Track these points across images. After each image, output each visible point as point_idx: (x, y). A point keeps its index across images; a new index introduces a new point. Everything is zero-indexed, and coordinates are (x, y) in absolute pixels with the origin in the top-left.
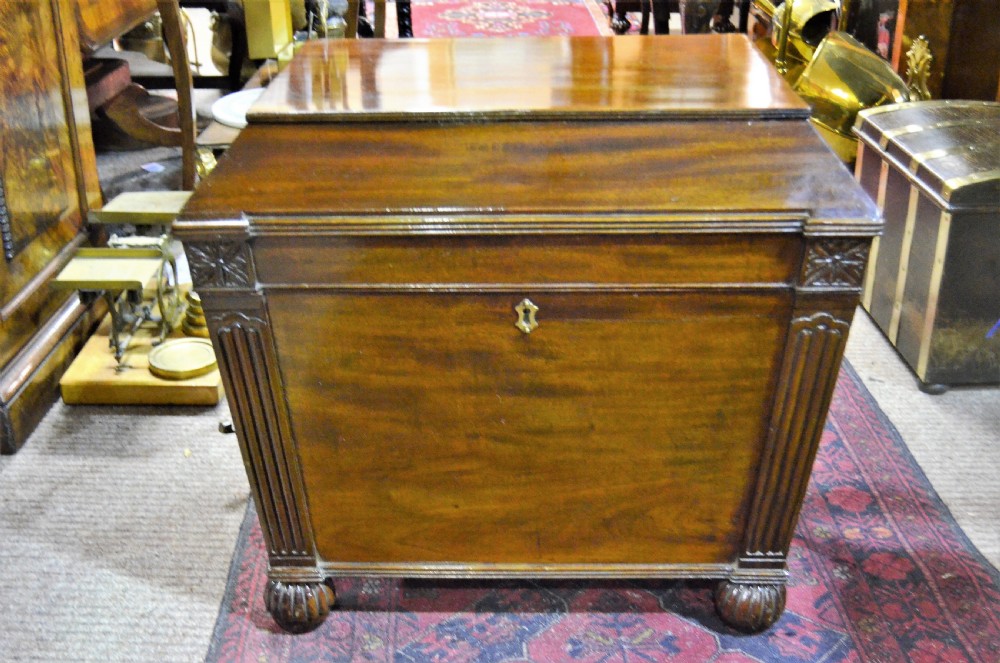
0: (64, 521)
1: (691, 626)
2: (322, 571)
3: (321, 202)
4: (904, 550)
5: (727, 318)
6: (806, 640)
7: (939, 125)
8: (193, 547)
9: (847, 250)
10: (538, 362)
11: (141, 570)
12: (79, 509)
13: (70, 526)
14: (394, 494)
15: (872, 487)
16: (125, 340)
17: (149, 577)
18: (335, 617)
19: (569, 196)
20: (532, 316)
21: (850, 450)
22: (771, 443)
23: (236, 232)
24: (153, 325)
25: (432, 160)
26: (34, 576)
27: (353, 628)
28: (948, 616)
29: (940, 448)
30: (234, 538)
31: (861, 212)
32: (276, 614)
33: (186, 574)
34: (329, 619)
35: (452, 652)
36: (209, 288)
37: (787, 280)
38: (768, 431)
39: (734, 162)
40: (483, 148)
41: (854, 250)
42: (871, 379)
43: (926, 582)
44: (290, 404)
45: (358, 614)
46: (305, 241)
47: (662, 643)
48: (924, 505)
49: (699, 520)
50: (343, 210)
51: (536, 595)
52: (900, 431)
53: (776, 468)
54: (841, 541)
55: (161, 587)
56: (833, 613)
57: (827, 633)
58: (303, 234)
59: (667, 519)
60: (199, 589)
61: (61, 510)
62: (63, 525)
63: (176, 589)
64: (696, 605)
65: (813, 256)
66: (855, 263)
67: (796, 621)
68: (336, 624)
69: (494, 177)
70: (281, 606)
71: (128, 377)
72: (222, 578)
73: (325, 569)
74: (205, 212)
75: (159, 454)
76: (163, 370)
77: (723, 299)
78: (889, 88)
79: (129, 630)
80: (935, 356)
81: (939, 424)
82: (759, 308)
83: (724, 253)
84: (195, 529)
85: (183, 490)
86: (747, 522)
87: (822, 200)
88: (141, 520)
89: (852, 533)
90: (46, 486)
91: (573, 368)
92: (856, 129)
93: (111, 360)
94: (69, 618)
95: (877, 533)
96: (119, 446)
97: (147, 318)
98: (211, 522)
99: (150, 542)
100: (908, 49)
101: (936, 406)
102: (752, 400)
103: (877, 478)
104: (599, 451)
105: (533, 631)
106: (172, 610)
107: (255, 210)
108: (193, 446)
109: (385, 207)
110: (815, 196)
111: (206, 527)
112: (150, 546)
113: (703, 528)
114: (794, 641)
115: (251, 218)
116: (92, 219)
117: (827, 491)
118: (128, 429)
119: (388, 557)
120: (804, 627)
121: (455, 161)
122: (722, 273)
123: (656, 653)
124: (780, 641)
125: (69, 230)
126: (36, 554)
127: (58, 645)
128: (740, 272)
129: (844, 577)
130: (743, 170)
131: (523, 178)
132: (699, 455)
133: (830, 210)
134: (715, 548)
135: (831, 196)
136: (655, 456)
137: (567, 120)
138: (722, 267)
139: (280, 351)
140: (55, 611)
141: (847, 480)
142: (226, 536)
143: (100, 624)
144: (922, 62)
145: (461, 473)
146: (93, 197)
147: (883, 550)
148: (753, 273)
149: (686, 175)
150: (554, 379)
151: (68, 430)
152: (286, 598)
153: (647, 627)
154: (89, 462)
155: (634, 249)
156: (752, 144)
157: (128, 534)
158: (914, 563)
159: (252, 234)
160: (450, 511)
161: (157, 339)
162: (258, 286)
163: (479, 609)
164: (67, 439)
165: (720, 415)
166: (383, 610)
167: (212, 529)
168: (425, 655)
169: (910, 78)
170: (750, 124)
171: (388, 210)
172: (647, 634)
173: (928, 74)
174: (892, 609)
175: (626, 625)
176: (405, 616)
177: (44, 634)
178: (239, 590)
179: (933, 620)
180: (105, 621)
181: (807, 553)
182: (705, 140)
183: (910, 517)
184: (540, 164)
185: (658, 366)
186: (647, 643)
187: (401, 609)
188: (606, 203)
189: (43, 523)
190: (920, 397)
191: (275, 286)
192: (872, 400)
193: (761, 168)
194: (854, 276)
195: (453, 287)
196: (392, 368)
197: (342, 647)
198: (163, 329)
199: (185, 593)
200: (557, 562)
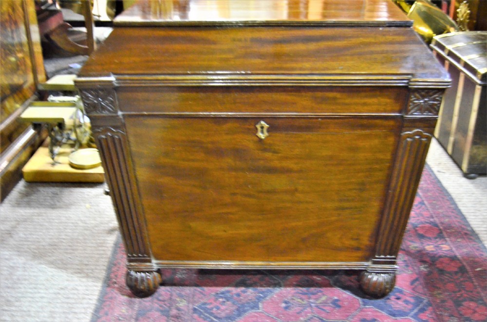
0: (22, 241)
1: (347, 294)
2: (155, 265)
3: (153, 68)
4: (456, 256)
5: (367, 132)
6: (406, 302)
7: (475, 43)
8: (89, 254)
9: (431, 96)
10: (268, 155)
11: (62, 265)
12: (30, 234)
13: (25, 243)
14: (193, 224)
15: (439, 225)
16: (57, 150)
17: (66, 269)
18: (162, 290)
19: (285, 66)
20: (265, 130)
21: (428, 206)
22: (389, 199)
23: (108, 84)
24: (71, 142)
25: (213, 46)
26: (5, 268)
27: (171, 295)
28: (479, 290)
29: (474, 206)
30: (111, 249)
31: (439, 75)
32: (131, 287)
33: (84, 267)
34: (158, 290)
35: (223, 307)
36: (94, 114)
37: (400, 112)
38: (387, 192)
39: (373, 49)
40: (240, 40)
41: (435, 96)
42: (439, 172)
43: (467, 272)
44: (138, 177)
45: (174, 288)
46: (145, 89)
47: (331, 303)
48: (466, 234)
49: (352, 239)
50: (165, 72)
51: (267, 278)
52: (453, 197)
53: (392, 212)
54: (424, 252)
55: (72, 274)
56: (420, 288)
57: (416, 298)
58: (143, 85)
59: (335, 238)
60: (91, 275)
61: (21, 235)
62: (21, 243)
63: (79, 275)
64: (349, 283)
65: (413, 99)
66: (436, 103)
67: (401, 292)
68: (163, 293)
69: (246, 56)
70: (134, 283)
71: (58, 168)
72: (104, 270)
73: (157, 264)
74: (91, 73)
75: (74, 207)
76: (76, 165)
77: (365, 122)
78: (448, 27)
79: (54, 296)
80: (472, 159)
81: (473, 194)
82: (384, 127)
83: (366, 97)
84: (90, 245)
85: (85, 225)
86: (376, 241)
87: (419, 69)
88: (62, 240)
89: (430, 247)
90: (13, 223)
91: (286, 158)
92: (432, 45)
93: (50, 160)
94: (23, 290)
95: (442, 248)
96: (52, 203)
97: (69, 139)
98: (99, 241)
99: (67, 251)
100: (458, 8)
101: (471, 185)
102: (381, 175)
103: (442, 220)
104: (299, 202)
105: (265, 297)
106: (77, 285)
107: (118, 72)
108: (90, 203)
109: (187, 71)
110: (415, 67)
111: (96, 243)
112: (67, 253)
113: (354, 243)
114: (400, 302)
115: (116, 76)
116: (41, 88)
117: (417, 227)
118: (57, 194)
119: (190, 258)
120: (405, 295)
121: (225, 47)
122: (366, 108)
123: (328, 308)
124: (392, 302)
125: (28, 93)
126: (7, 257)
127: (17, 304)
128: (375, 108)
129: (425, 270)
130: (378, 53)
131: (261, 56)
132: (352, 204)
133: (423, 74)
134: (360, 254)
135: (423, 67)
136: (330, 205)
137: (284, 26)
138: (365, 104)
139: (132, 148)
140: (16, 286)
141: (427, 221)
142: (106, 248)
143: (39, 293)
144: (465, 15)
145: (228, 213)
146: (41, 77)
147: (446, 256)
148: (382, 108)
149: (347, 55)
150: (276, 164)
151: (26, 195)
152: (136, 279)
153: (324, 295)
154: (37, 211)
155: (319, 94)
156: (382, 39)
157: (55, 247)
158: (461, 263)
159: (116, 85)
160: (222, 234)
161: (73, 149)
162: (120, 113)
163: (237, 285)
164: (26, 199)
165: (363, 184)
166: (187, 285)
167: (100, 245)
168: (208, 309)
169: (458, 23)
170: (381, 29)
171: (189, 72)
172: (324, 298)
173: (468, 21)
174: (450, 286)
175: (313, 294)
176: (199, 289)
177: (10, 299)
178: (112, 275)
179: (472, 292)
180: (42, 291)
181: (406, 258)
182: (358, 37)
183: (459, 240)
184: (270, 49)
185: (331, 158)
186: (325, 303)
187: (197, 285)
188: (304, 70)
189: (12, 242)
190: (464, 180)
191: (129, 113)
192: (439, 182)
193: (387, 52)
194: (434, 109)
195: (224, 114)
196: (191, 157)
197: (165, 305)
198: (77, 144)
199: (84, 277)
200: (278, 261)
